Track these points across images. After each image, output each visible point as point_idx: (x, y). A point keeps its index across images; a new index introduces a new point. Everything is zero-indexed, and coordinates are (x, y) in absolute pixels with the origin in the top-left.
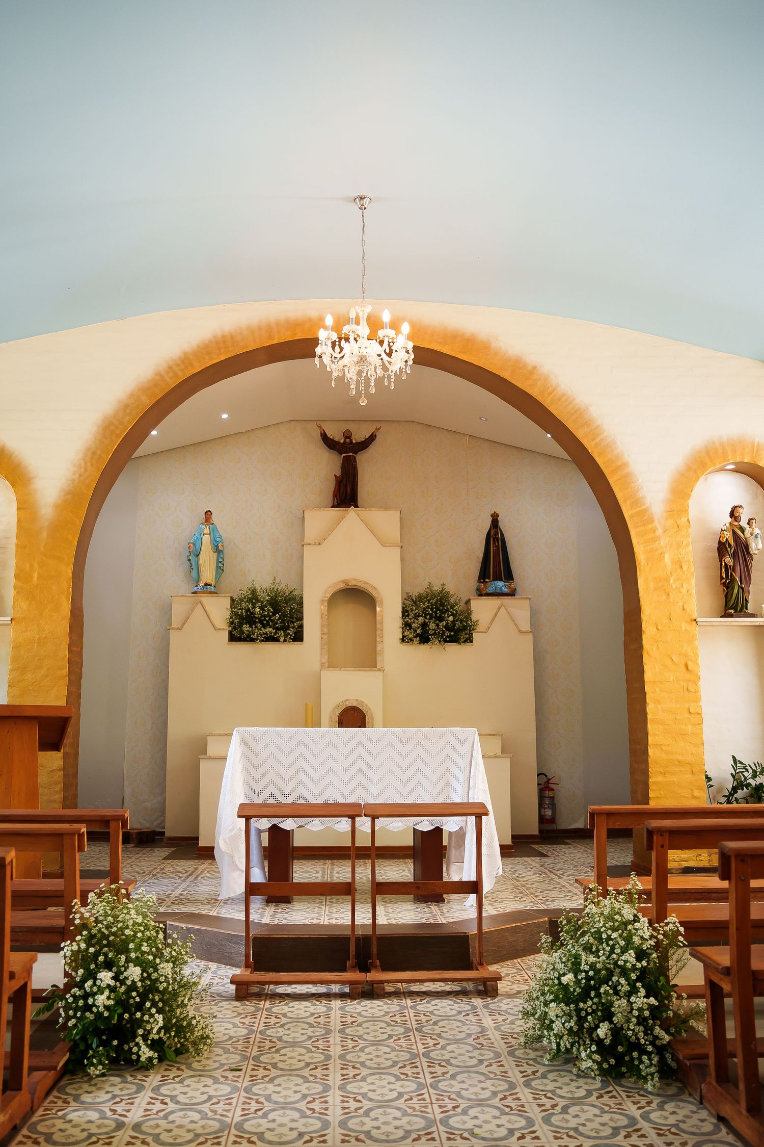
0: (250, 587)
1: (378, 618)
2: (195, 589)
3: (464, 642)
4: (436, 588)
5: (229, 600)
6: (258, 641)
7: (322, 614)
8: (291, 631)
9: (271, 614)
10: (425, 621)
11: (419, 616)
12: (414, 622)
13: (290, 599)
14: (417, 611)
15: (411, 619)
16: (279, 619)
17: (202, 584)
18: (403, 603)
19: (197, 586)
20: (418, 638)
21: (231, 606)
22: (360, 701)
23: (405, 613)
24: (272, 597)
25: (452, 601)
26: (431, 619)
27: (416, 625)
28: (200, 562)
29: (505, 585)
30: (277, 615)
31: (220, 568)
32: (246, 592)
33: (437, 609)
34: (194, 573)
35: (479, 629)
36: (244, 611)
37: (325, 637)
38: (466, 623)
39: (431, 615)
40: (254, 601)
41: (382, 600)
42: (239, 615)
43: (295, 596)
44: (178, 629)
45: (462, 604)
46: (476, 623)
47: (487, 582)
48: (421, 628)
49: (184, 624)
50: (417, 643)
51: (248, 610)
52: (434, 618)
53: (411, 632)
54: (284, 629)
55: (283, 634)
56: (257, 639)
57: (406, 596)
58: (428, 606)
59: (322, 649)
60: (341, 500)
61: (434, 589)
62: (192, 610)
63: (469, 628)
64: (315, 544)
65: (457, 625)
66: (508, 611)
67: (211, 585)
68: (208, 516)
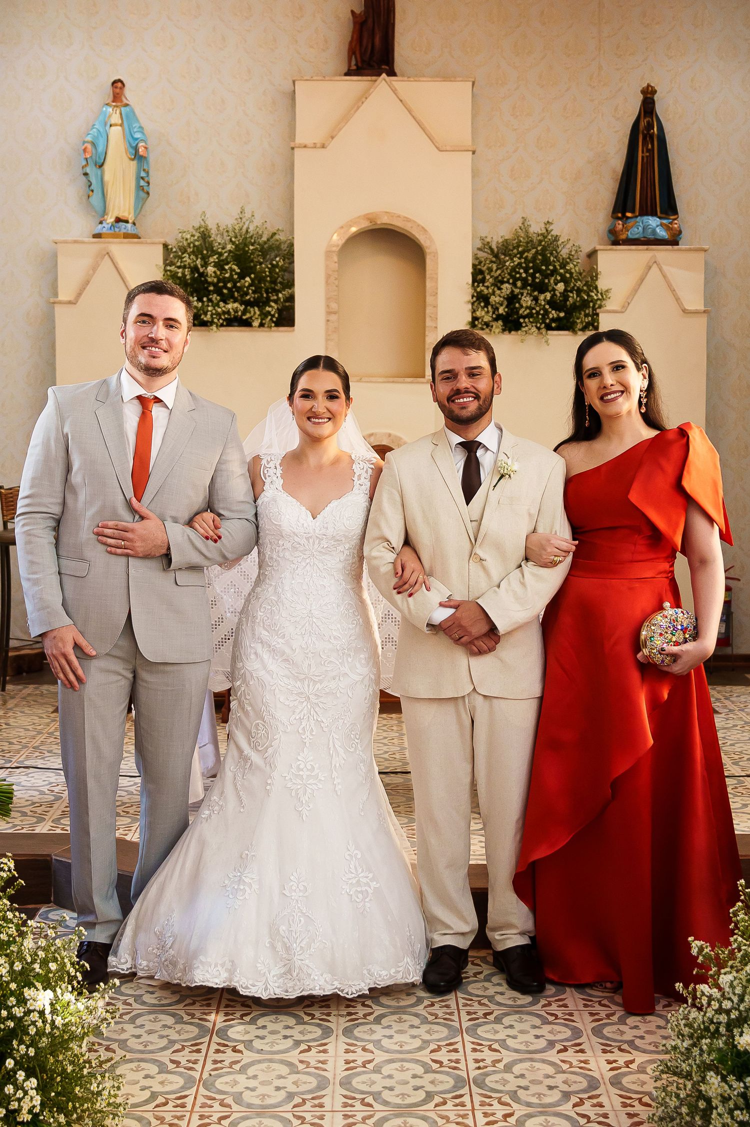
0: (197, 225)
1: (429, 284)
2: (99, 229)
3: (580, 330)
4: (536, 228)
5: (160, 248)
6: (214, 327)
7: (328, 277)
8: (273, 308)
9: (235, 277)
10: (512, 292)
11: (502, 282)
12: (494, 293)
13: (271, 248)
14: (499, 272)
15: (487, 287)
16: (250, 285)
17: (110, 219)
18: (476, 257)
19: (101, 223)
20: (500, 323)
21: (165, 260)
22: (396, 437)
23: (478, 276)
24: (237, 246)
25: (564, 253)
26: (524, 287)
27: (497, 299)
28: (107, 177)
29: (661, 225)
30: (248, 279)
31: (143, 189)
32: (191, 236)
33: (537, 270)
34: (96, 199)
35: (610, 305)
36: (187, 271)
37: (333, 318)
38: (588, 296)
39: (524, 281)
40: (205, 252)
41: (435, 254)
42: (179, 278)
43: (279, 243)
44: (70, 303)
45: (582, 259)
46: (605, 295)
47: (628, 218)
48: (506, 303)
49: (79, 295)
50: (497, 331)
51: (195, 269)
52: (530, 285)
53: (488, 312)
54: (261, 303)
55: (258, 313)
56: (213, 322)
57: (479, 244)
58: (520, 264)
59: (327, 340)
60: (363, 61)
61: (531, 230)
62: (94, 268)
63: (591, 304)
64: (315, 146)
65: (570, 299)
66: (664, 276)
67: (127, 222)
68: (118, 91)
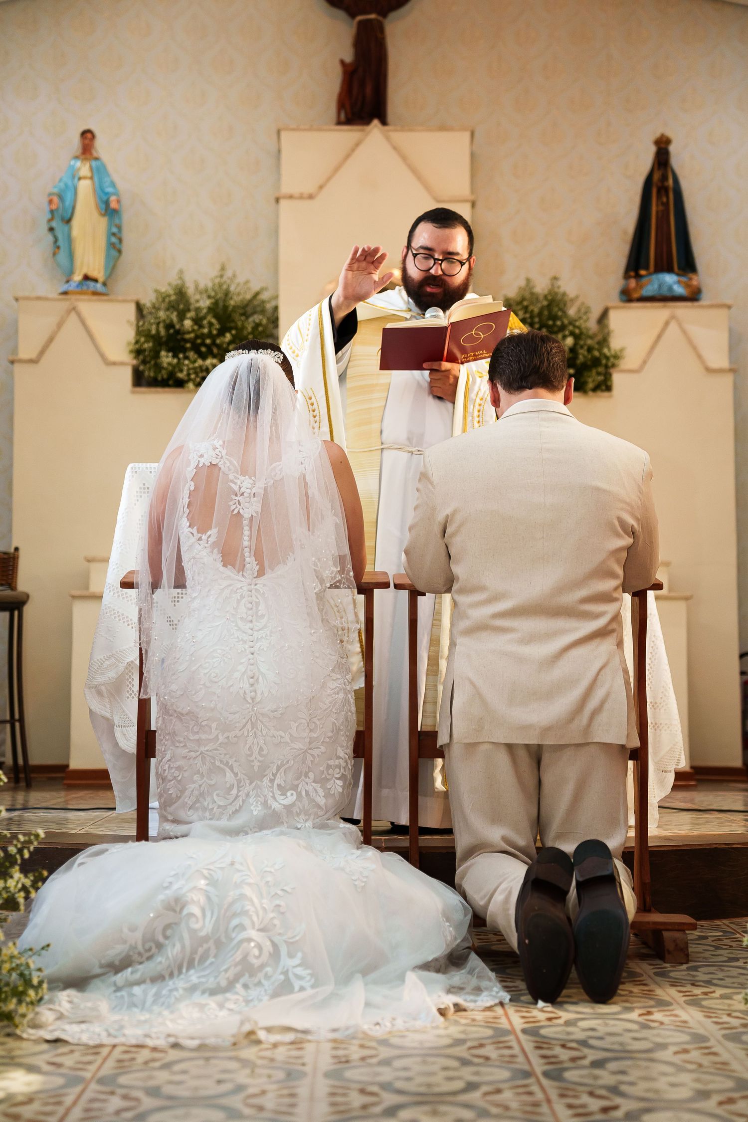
0: (173, 283)
2: (65, 287)
3: (595, 389)
4: (541, 287)
5: (133, 306)
6: (191, 386)
9: (215, 332)
13: (253, 308)
16: (232, 341)
17: (77, 277)
19: (68, 281)
21: (137, 319)
24: (216, 303)
25: (572, 311)
28: (75, 232)
29: (679, 281)
30: (229, 334)
31: (114, 247)
32: (166, 291)
34: (62, 256)
35: (625, 364)
36: (162, 328)
38: (600, 353)
40: (181, 307)
42: (153, 337)
43: (263, 302)
44: (31, 361)
45: (591, 317)
46: (618, 354)
47: (642, 276)
49: (42, 352)
51: (170, 326)
56: (189, 380)
60: (353, 113)
62: (60, 325)
63: (604, 361)
64: (301, 197)
65: (581, 357)
66: (684, 332)
67: (96, 281)
68: (87, 142)
